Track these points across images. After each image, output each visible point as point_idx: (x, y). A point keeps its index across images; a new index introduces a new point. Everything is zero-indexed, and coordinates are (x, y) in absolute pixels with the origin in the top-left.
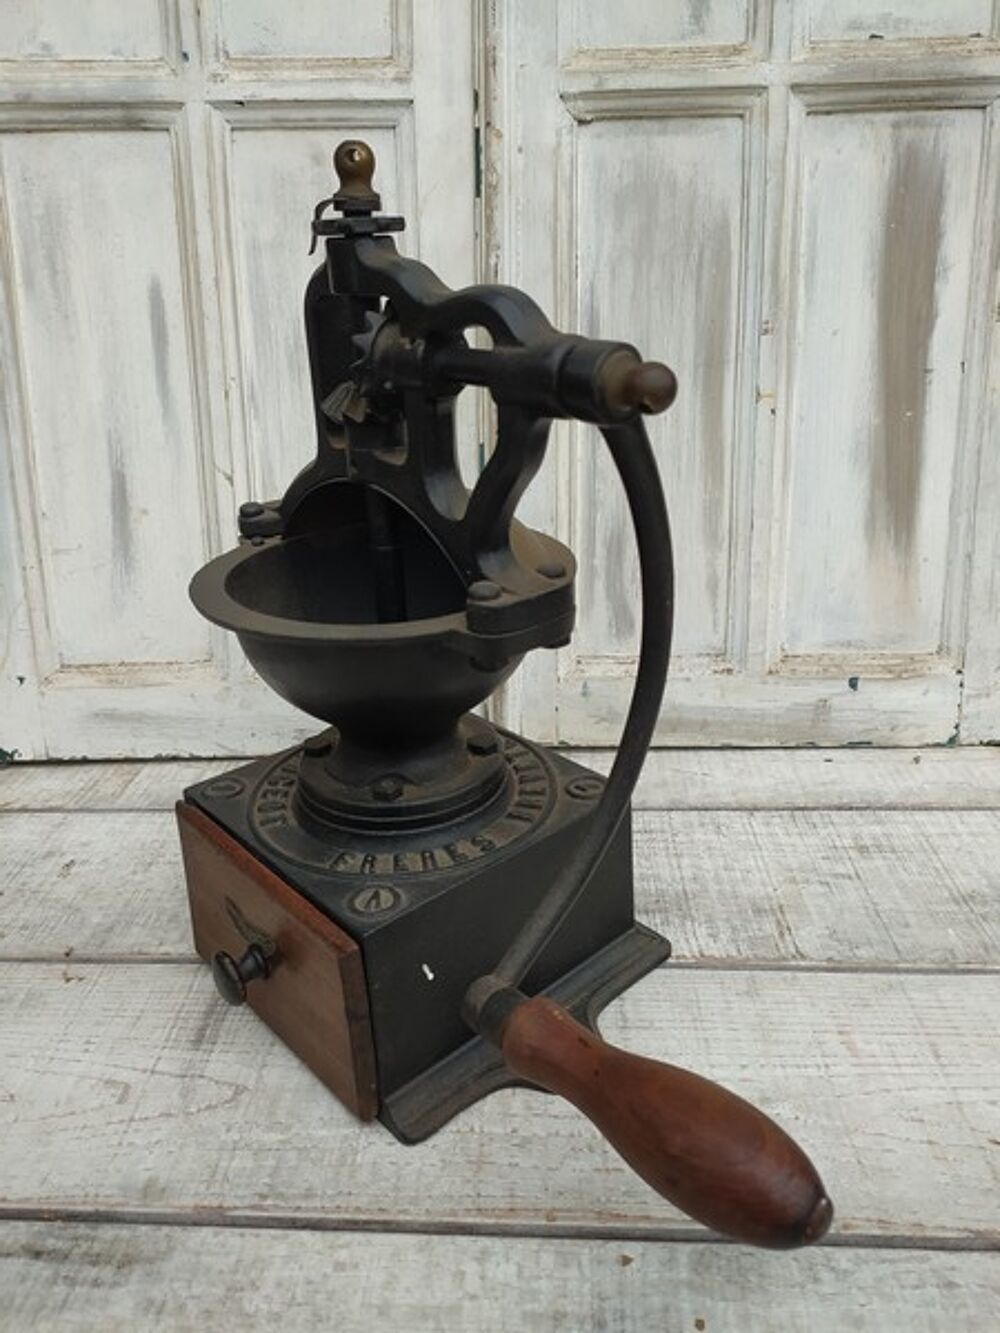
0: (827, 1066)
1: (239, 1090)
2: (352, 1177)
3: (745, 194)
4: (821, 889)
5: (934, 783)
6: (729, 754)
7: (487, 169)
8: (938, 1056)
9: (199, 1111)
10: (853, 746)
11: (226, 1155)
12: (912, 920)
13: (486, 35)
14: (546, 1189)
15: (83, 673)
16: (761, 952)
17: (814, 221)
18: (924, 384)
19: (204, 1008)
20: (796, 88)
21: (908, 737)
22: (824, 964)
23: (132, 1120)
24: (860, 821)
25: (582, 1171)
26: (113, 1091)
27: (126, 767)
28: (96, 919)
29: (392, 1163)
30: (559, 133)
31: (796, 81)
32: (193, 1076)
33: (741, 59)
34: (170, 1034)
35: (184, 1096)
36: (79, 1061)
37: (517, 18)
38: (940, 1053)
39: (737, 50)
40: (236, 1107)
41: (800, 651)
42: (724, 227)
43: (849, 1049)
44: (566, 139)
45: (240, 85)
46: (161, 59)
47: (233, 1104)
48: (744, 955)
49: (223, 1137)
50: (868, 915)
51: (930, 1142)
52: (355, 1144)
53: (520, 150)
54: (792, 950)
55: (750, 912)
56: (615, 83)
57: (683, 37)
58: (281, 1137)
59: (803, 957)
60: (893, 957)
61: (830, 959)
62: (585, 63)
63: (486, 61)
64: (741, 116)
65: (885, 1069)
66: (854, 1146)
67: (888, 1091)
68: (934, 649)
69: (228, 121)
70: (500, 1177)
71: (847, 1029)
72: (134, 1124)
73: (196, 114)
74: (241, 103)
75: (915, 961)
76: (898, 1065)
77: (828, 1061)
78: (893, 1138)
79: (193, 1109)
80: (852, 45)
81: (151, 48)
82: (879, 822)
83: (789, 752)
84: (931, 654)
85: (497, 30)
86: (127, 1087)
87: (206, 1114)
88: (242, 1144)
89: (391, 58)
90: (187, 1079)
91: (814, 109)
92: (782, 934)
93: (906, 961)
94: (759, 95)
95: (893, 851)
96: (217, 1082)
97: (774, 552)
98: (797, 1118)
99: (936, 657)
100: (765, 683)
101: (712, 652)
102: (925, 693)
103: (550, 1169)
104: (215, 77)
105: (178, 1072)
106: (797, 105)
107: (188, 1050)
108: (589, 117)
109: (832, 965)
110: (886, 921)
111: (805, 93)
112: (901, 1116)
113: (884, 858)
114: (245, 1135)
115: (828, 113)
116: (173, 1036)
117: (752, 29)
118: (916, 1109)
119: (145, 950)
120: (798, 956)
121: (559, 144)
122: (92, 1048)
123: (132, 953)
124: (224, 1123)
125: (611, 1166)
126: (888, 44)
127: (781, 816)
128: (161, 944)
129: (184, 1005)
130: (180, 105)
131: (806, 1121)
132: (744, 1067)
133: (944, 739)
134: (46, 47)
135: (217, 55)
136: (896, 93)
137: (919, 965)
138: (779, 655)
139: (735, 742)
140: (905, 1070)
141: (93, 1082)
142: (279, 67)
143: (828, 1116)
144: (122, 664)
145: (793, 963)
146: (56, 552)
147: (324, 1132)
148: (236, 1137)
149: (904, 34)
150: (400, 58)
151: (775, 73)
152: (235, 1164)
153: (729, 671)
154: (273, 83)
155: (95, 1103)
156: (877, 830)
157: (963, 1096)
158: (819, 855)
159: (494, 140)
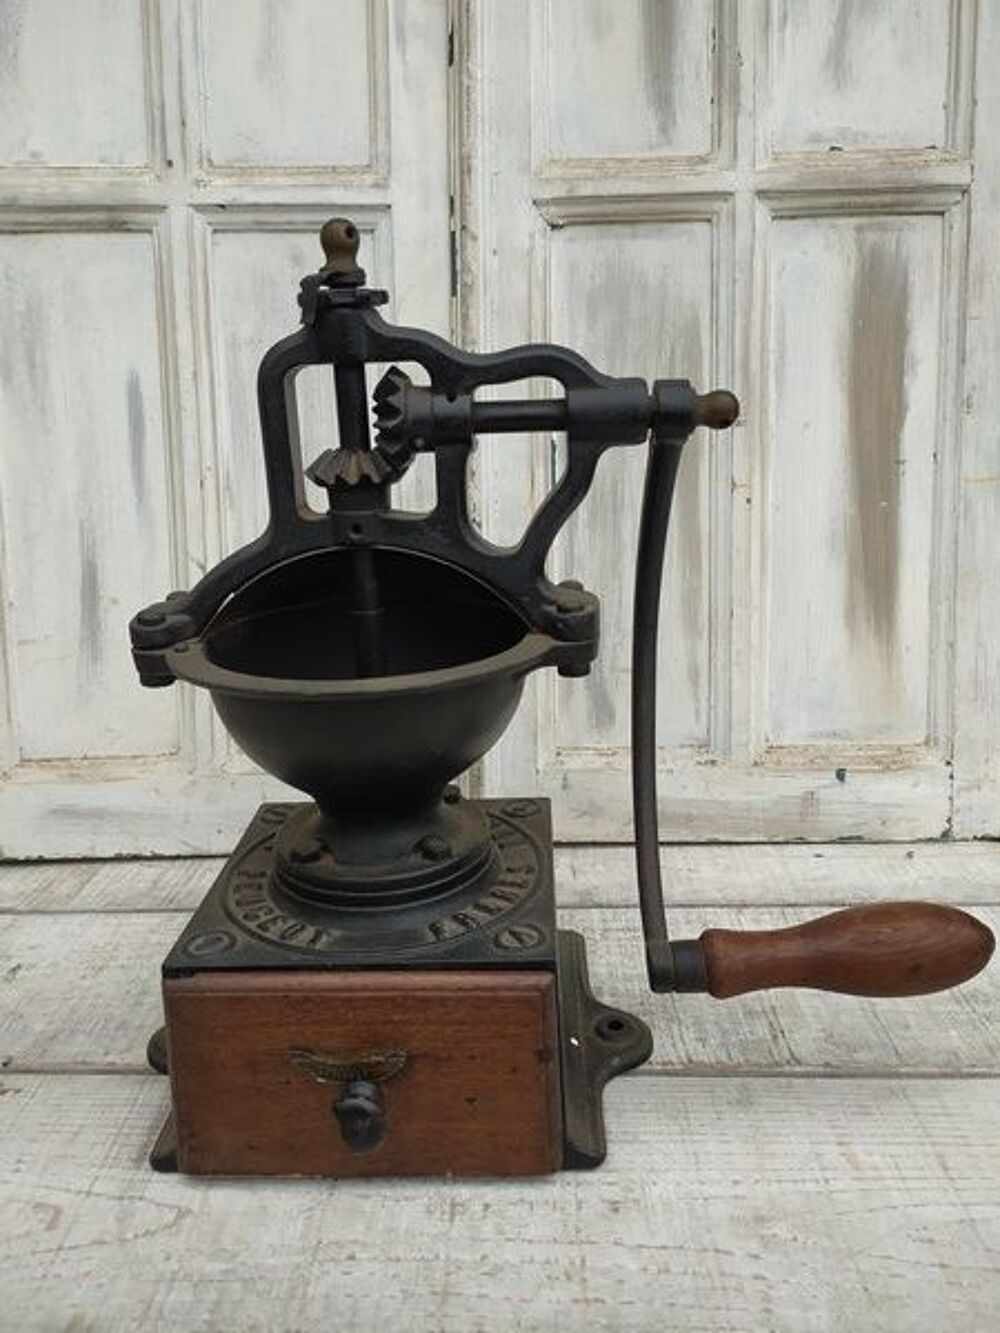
0: (826, 1180)
1: (182, 1214)
2: (301, 1311)
3: (714, 293)
5: (930, 878)
6: (716, 850)
7: (463, 270)
8: (946, 1169)
9: (136, 1236)
10: (843, 841)
11: (163, 1287)
12: (912, 1022)
13: (462, 145)
14: (519, 1324)
15: (42, 767)
16: (754, 1058)
17: (782, 316)
18: (897, 475)
19: (148, 1123)
20: (761, 194)
21: (900, 832)
22: (821, 1069)
23: (60, 1248)
25: (558, 1302)
26: (41, 1216)
27: (84, 867)
28: (39, 1027)
29: (348, 1296)
30: (532, 236)
31: (761, 187)
32: (131, 1198)
33: (708, 168)
34: (110, 1149)
35: (120, 1220)
36: (8, 1182)
37: (491, 129)
38: (950, 1164)
39: (703, 160)
40: (178, 1232)
41: (786, 742)
42: (694, 325)
43: (849, 1161)
44: (539, 242)
45: (221, 190)
46: (146, 167)
47: (174, 1229)
48: (736, 1061)
49: (160, 1267)
50: (866, 1016)
51: (943, 1266)
52: (306, 1274)
53: (495, 252)
54: (787, 1056)
55: (741, 1015)
56: (587, 190)
57: (651, 148)
58: (224, 1266)
59: (799, 1063)
60: (894, 1060)
61: (827, 1064)
62: (557, 171)
63: (461, 168)
64: (709, 221)
65: (891, 1183)
66: (858, 1271)
67: (894, 1208)
68: (921, 740)
69: (210, 224)
70: (469, 1310)
71: (846, 1140)
72: (62, 1254)
73: (178, 216)
74: (222, 206)
75: (915, 1065)
76: (904, 1179)
77: (828, 1175)
78: (901, 1261)
79: (130, 1235)
80: (814, 156)
81: (137, 156)
83: (778, 847)
84: (918, 745)
85: (471, 140)
86: (58, 1211)
87: (143, 1240)
88: (182, 1274)
89: (369, 166)
90: (125, 1202)
91: (779, 214)
92: (775, 1037)
93: (907, 1065)
94: (726, 200)
96: (158, 1205)
97: (755, 640)
98: (795, 1239)
99: (924, 747)
100: (750, 775)
101: (695, 743)
102: (915, 785)
103: (523, 1300)
104: (198, 183)
105: (117, 1194)
106: (762, 211)
107: (130, 1168)
108: (561, 222)
109: (829, 1070)
110: (885, 1023)
111: (770, 199)
112: (909, 1236)
114: (185, 1264)
115: (793, 218)
116: (113, 1154)
117: (717, 140)
118: (925, 1228)
119: (88, 1060)
120: (793, 1062)
121: (532, 248)
122: (22, 1167)
123: (76, 1063)
124: (162, 1251)
125: (591, 1295)
126: (846, 155)
127: (771, 914)
128: (107, 1054)
129: (127, 1119)
130: (163, 208)
131: (805, 1243)
132: (736, 1182)
133: (937, 834)
134: (34, 155)
135: (200, 162)
136: (859, 200)
137: (923, 1069)
138: (764, 746)
139: (723, 838)
140: (911, 1184)
141: (21, 1205)
142: (261, 173)
143: (830, 1236)
144: (85, 758)
145: (787, 1069)
146: (21, 643)
147: (272, 1261)
148: (176, 1268)
149: (863, 146)
150: (378, 166)
151: (740, 180)
152: (172, 1297)
153: (713, 762)
154: (256, 188)
155: (21, 1230)
157: (976, 1213)
159: (469, 243)
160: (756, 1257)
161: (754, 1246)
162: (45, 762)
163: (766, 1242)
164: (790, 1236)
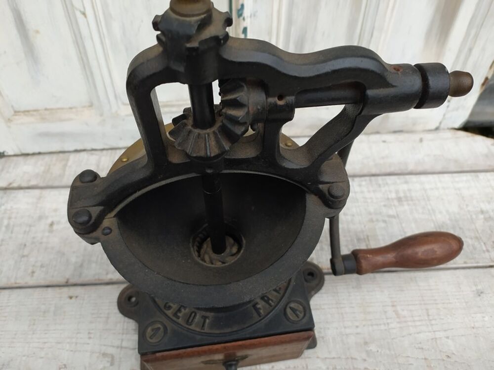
0: (388, 324)
4: (383, 225)
5: (429, 156)
8: (429, 316)
10: (395, 132)
15: (26, 115)
24: (398, 181)
26: (107, 359)
28: (73, 259)
36: (88, 344)
38: (430, 314)
43: (396, 314)
51: (425, 359)
55: (355, 240)
65: (410, 324)
66: (399, 364)
67: (410, 334)
71: (395, 303)
76: (414, 321)
77: (389, 321)
78: (412, 358)
82: (406, 182)
86: (112, 357)
95: (412, 200)
98: (378, 351)
112: (415, 346)
113: (409, 205)
116: (125, 327)
118: (420, 343)
122: (92, 336)
127: (365, 180)
128: (107, 274)
131: (381, 352)
132: (357, 327)
133: (434, 127)
140: (416, 323)
141: (97, 355)
143: (389, 349)
144: (46, 109)
155: (101, 367)
156: (405, 187)
157: (438, 335)
158: (382, 204)
160: (365, 360)
161: (364, 355)
162: (26, 112)
163: (368, 353)
164: (376, 350)
